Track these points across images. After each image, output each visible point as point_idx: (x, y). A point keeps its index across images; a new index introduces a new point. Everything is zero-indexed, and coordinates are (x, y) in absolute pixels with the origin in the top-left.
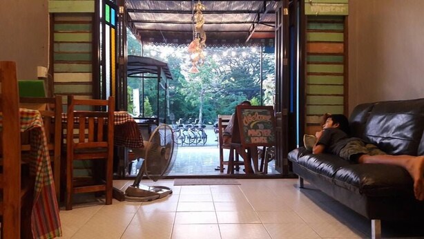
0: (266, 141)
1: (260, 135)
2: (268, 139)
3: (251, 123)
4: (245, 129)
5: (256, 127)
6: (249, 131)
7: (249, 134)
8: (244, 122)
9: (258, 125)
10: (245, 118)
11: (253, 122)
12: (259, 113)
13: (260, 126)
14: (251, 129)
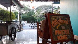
0: (66, 38)
1: (63, 33)
2: (68, 36)
3: (57, 25)
4: (53, 29)
5: (60, 28)
6: (56, 31)
7: (56, 34)
8: (52, 25)
9: (61, 26)
10: (53, 22)
11: (58, 25)
12: (62, 19)
13: (63, 27)
14: (57, 30)
